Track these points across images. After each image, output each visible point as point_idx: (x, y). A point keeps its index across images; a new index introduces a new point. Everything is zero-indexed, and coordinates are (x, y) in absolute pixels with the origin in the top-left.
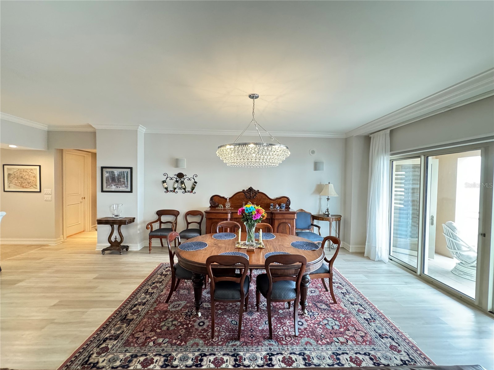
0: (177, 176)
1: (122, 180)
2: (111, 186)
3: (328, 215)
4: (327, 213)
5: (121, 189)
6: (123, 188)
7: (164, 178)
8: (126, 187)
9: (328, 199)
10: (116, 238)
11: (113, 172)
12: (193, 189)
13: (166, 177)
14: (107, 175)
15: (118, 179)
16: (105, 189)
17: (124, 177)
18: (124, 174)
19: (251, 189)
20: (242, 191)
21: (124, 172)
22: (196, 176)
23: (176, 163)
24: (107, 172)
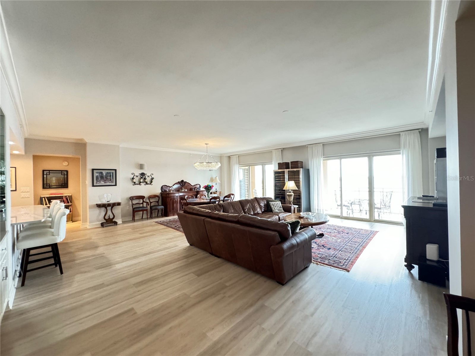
0: (141, 175)
1: (109, 178)
2: (101, 182)
3: (217, 192)
4: (216, 191)
5: (108, 184)
6: (110, 183)
7: (132, 176)
8: (112, 182)
9: (216, 184)
10: (109, 216)
11: (102, 173)
12: (151, 182)
13: (133, 175)
14: (97, 174)
15: (106, 177)
16: (95, 184)
17: (110, 176)
18: (110, 174)
19: (182, 181)
20: (177, 182)
21: (110, 172)
22: (153, 174)
23: (141, 167)
24: (97, 173)
